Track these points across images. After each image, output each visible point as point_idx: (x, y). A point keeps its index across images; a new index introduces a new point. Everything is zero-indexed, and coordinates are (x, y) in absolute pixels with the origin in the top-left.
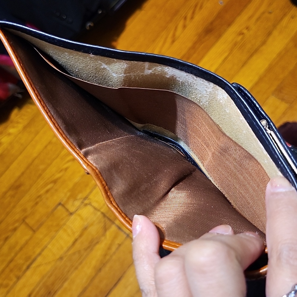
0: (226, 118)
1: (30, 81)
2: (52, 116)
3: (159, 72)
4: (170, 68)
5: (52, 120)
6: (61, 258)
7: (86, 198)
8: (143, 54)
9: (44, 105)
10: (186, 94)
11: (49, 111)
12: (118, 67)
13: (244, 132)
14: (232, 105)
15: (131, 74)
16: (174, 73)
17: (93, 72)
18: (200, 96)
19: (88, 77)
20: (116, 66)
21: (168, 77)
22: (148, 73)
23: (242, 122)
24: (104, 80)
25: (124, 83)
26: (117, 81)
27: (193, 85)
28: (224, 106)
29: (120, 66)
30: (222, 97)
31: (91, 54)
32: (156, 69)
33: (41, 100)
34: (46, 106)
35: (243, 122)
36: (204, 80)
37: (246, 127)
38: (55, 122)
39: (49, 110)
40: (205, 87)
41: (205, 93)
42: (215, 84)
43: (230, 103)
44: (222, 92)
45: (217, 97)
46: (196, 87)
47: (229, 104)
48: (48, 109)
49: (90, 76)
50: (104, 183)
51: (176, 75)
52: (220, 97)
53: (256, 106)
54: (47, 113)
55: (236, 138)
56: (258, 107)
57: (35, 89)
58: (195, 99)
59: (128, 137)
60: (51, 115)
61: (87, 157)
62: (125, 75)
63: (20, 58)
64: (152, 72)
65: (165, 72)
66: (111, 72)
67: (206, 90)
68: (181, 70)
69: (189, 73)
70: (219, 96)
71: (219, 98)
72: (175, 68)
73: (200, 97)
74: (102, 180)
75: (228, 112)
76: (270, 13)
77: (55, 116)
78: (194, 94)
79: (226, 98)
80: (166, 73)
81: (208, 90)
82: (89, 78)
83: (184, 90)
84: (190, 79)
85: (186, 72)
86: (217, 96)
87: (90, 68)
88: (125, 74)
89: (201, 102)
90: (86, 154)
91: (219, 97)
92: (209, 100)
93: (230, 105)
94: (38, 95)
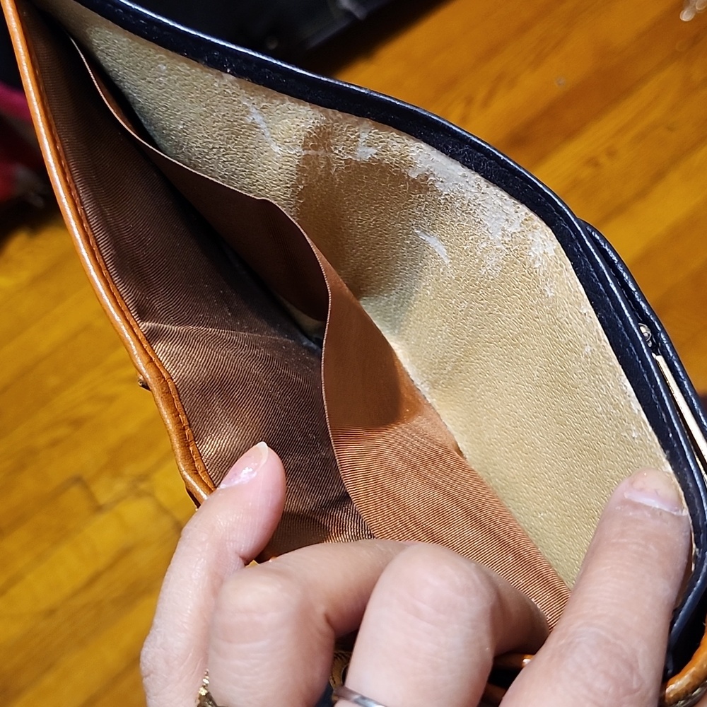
0: (540, 314)
1: (50, 116)
2: (87, 217)
3: (394, 156)
4: (423, 145)
5: (85, 225)
6: (51, 612)
7: (144, 477)
8: (362, 91)
9: (72, 186)
10: (451, 237)
11: (82, 204)
12: (290, 123)
13: (588, 349)
14: (565, 274)
15: (321, 153)
16: (433, 164)
17: (221, 135)
18: (484, 245)
19: (206, 150)
20: (284, 121)
21: (414, 176)
22: (363, 158)
23: (584, 322)
24: (247, 163)
25: (297, 179)
26: (280, 168)
27: (475, 208)
28: (541, 278)
29: (295, 119)
30: (542, 252)
31: (228, 71)
32: (386, 146)
33: (67, 170)
34: (76, 189)
35: (588, 320)
36: (506, 196)
37: (595, 334)
38: (89, 233)
39: (81, 200)
40: (504, 217)
41: (500, 238)
42: (532, 210)
43: (560, 269)
44: (545, 237)
45: (528, 251)
46: (481, 216)
47: (556, 272)
48: (80, 197)
49: (213, 148)
50: (182, 417)
51: (435, 173)
52: (537, 253)
53: (628, 285)
54: (75, 206)
55: (560, 372)
56: (634, 289)
57: (57, 138)
58: (472, 254)
59: (276, 340)
60: (83, 214)
61: (155, 342)
62: (304, 153)
63: (37, 56)
64: (376, 154)
65: (409, 158)
66: (270, 139)
67: (503, 230)
68: (453, 156)
69: (470, 167)
70: (533, 249)
71: (533, 256)
72: (438, 148)
73: (485, 251)
74: (179, 409)
75: (550, 295)
76: (670, 129)
77: (93, 221)
78: (470, 238)
79: (552, 254)
80: (410, 164)
81: (512, 230)
82: (208, 154)
83: (448, 223)
84: (470, 188)
85: (464, 164)
86: (530, 249)
87: (217, 119)
88: (305, 147)
89: (483, 266)
90: (152, 337)
91: (536, 251)
92: (505, 263)
93: (560, 273)
94: (62, 154)
